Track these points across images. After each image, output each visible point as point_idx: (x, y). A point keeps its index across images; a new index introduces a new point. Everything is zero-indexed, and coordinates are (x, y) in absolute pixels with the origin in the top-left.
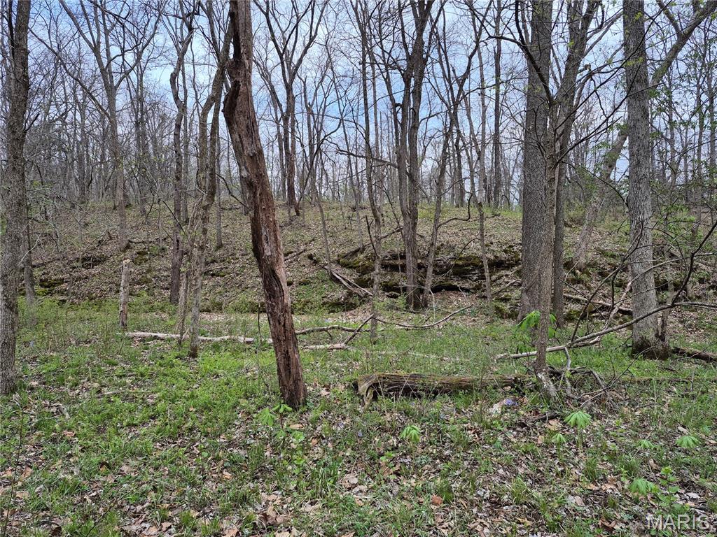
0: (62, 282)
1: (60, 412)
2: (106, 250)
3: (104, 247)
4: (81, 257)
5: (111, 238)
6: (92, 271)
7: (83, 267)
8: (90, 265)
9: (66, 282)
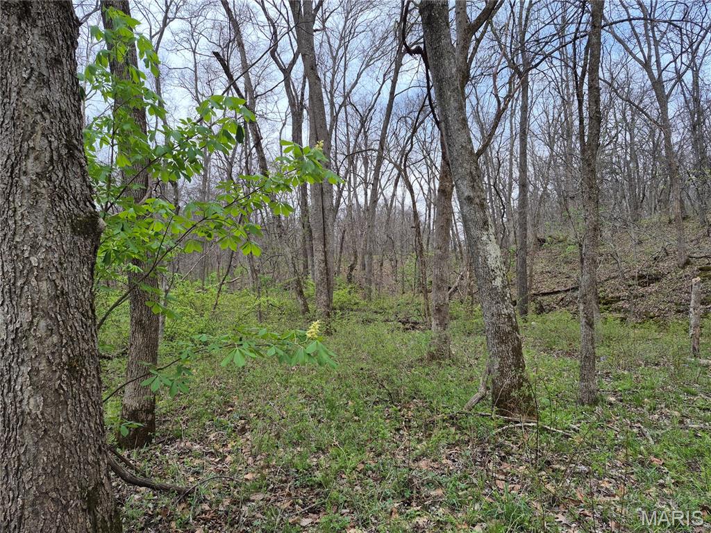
0: (618, 299)
1: (642, 435)
2: (663, 266)
3: (661, 264)
4: (637, 275)
5: (668, 255)
6: (648, 289)
7: (639, 285)
8: (646, 283)
9: (623, 300)
